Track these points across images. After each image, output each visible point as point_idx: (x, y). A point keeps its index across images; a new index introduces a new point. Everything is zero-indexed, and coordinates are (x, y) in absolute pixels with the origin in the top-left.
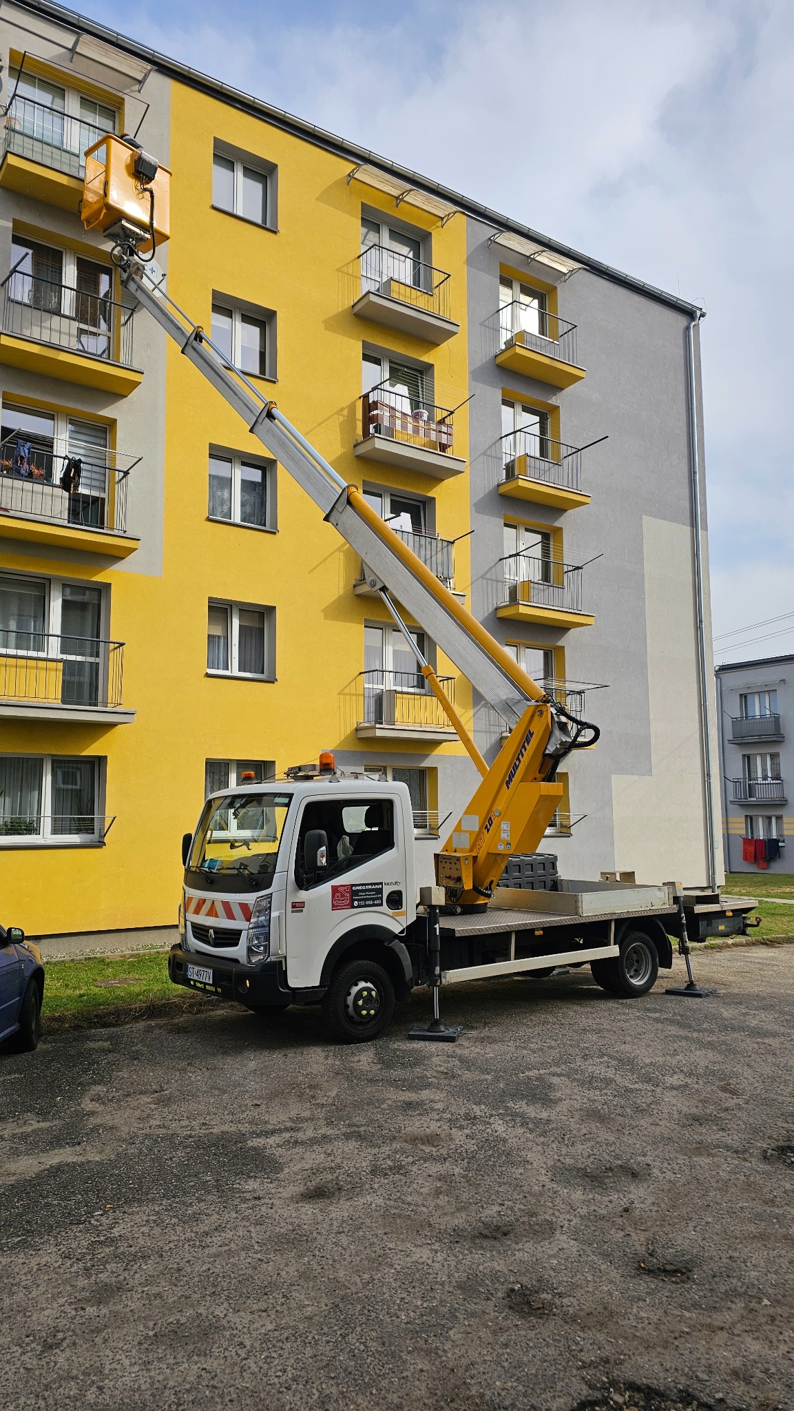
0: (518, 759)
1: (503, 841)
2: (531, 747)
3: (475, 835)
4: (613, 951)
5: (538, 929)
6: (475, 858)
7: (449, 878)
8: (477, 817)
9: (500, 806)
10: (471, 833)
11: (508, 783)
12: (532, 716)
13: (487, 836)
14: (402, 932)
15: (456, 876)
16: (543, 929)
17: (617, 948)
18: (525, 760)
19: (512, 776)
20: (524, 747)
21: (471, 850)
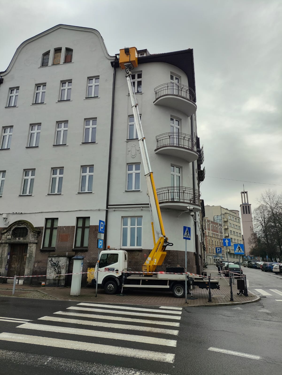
0: (158, 247)
1: (155, 263)
2: (160, 245)
3: (150, 261)
4: (168, 287)
5: (147, 280)
6: (150, 266)
7: (145, 269)
8: (150, 258)
9: (155, 256)
10: (149, 261)
11: (156, 251)
12: (161, 239)
13: (152, 261)
14: (118, 277)
15: (146, 269)
16: (148, 280)
17: (169, 286)
18: (159, 247)
19: (157, 250)
20: (159, 245)
21: (149, 264)
